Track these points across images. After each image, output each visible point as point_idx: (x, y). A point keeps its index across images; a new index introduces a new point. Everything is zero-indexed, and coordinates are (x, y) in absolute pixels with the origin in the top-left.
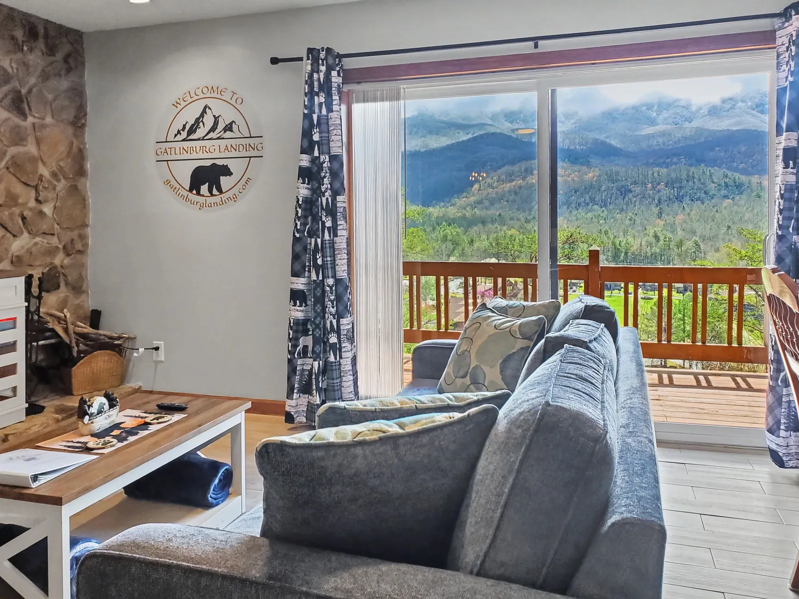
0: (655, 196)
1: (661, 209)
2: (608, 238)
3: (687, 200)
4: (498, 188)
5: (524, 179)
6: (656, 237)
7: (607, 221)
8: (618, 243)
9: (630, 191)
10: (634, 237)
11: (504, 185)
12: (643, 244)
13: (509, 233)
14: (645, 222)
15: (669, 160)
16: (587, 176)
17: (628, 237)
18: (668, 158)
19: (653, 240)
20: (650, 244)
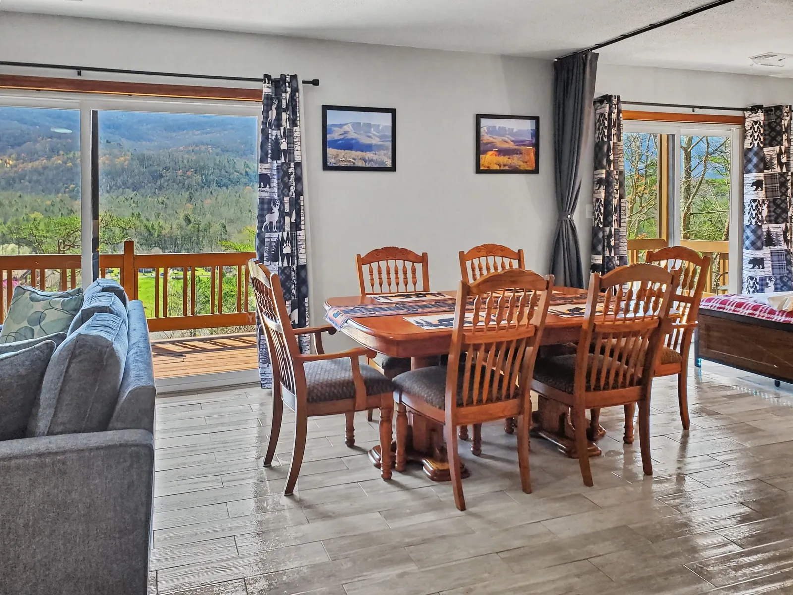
0: (185, 181)
1: (191, 193)
2: (141, 221)
3: (214, 186)
4: (18, 167)
5: (49, 158)
6: (188, 221)
7: (139, 205)
8: (150, 225)
9: (161, 176)
10: (165, 221)
11: (25, 163)
12: (174, 226)
13: (32, 216)
14: (176, 205)
15: (197, 148)
16: (119, 160)
17: (160, 220)
18: (197, 146)
19: (184, 223)
20: (180, 227)
